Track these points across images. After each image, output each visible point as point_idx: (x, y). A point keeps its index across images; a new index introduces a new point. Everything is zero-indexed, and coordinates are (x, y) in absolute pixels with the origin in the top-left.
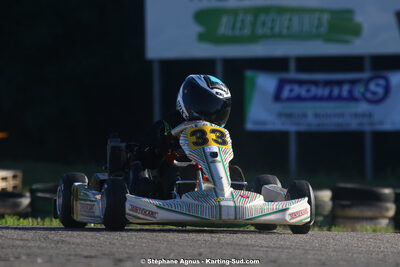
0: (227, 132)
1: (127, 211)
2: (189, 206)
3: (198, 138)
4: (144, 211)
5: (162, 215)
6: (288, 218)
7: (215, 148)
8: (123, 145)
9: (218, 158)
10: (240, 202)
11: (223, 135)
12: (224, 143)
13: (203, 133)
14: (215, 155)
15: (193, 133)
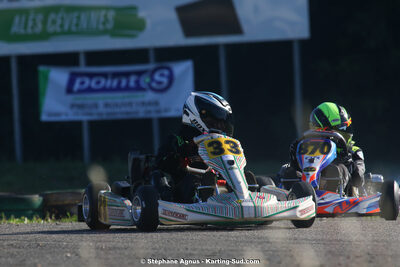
0: (238, 143)
1: (160, 215)
2: (215, 208)
3: (215, 148)
4: (176, 214)
5: (192, 217)
6: (298, 214)
7: (231, 156)
8: (143, 157)
9: (235, 165)
10: (258, 203)
11: (235, 145)
12: (238, 152)
13: (219, 144)
14: (232, 163)
15: (210, 144)
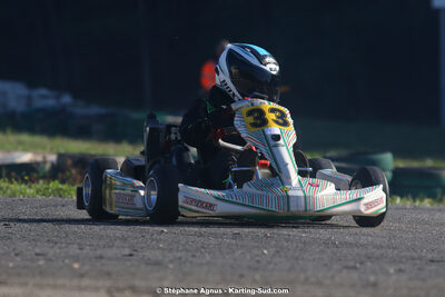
0: (287, 111)
1: (180, 203)
2: (252, 196)
3: (255, 118)
5: (222, 208)
6: (363, 209)
7: (276, 129)
9: (281, 142)
10: (310, 191)
11: (283, 115)
12: (285, 124)
13: (261, 113)
14: (277, 138)
15: (250, 113)
